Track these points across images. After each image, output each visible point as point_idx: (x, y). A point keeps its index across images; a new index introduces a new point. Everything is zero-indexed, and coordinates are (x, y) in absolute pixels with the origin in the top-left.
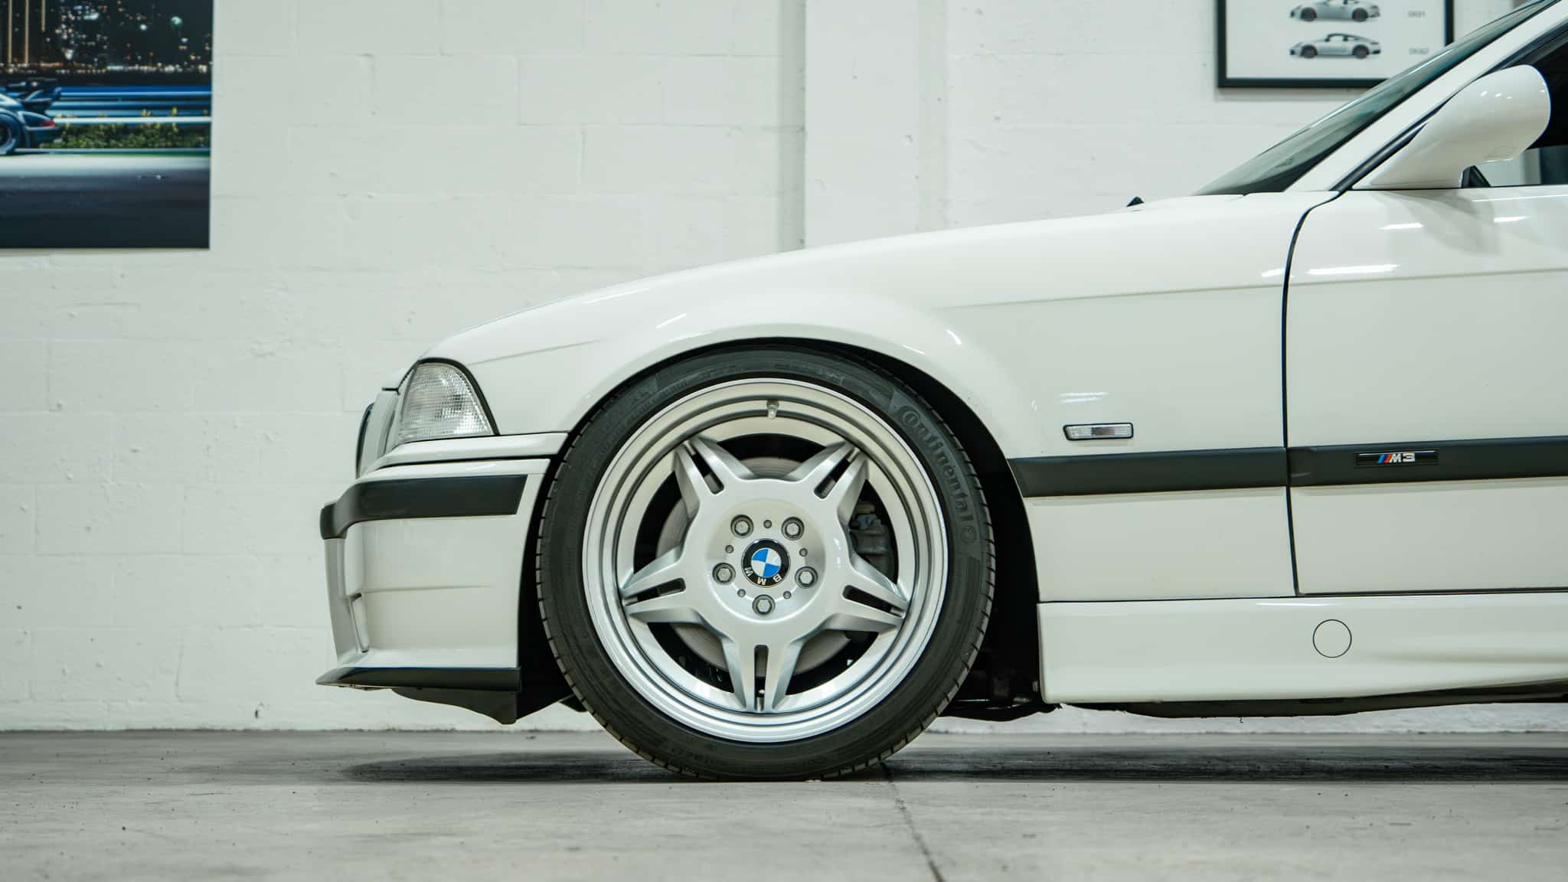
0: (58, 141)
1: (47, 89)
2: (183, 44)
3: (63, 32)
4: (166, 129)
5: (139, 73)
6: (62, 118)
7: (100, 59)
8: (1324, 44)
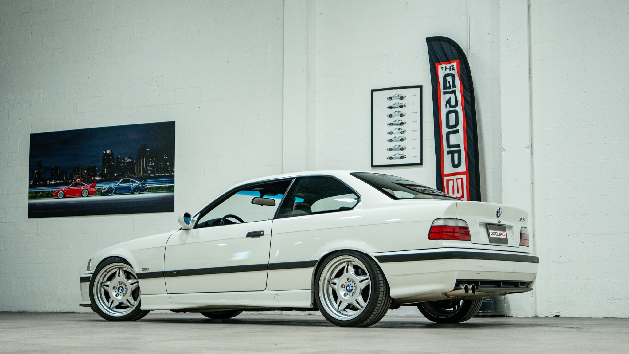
0: (147, 190)
1: (145, 180)
2: (169, 169)
3: (148, 168)
4: (166, 187)
5: (161, 175)
6: (148, 186)
7: (155, 173)
8: (394, 156)
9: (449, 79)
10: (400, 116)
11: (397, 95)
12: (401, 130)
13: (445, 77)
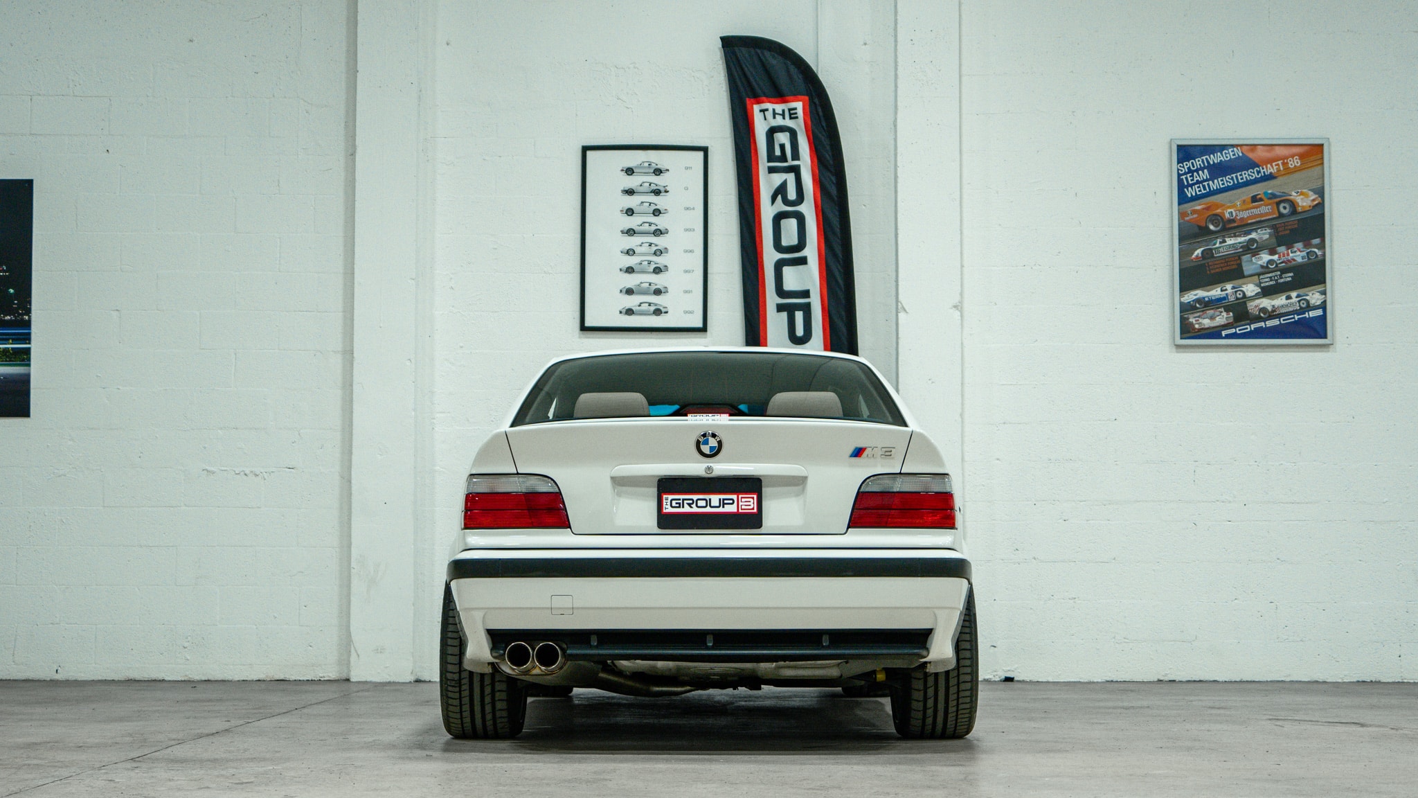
2: (15, 304)
4: (6, 350)
8: (638, 308)
9: (783, 138)
10: (654, 214)
11: (646, 164)
12: (655, 248)
13: (772, 132)
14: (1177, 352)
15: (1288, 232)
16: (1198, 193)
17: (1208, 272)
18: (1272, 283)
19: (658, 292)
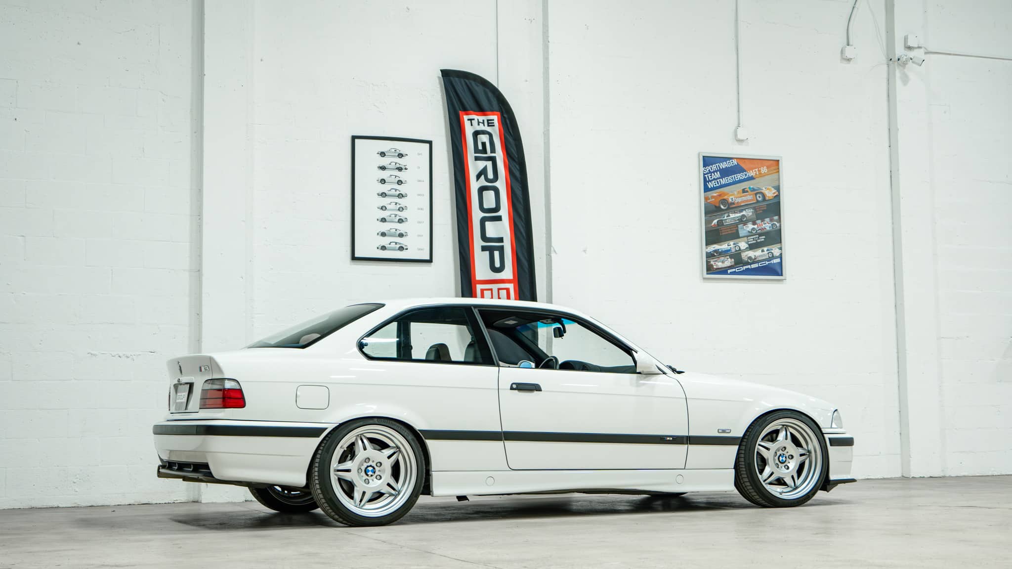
8: (389, 246)
9: (484, 138)
10: (398, 183)
11: (393, 150)
12: (399, 206)
13: (476, 134)
14: (704, 282)
15: (761, 211)
16: (715, 186)
17: (721, 234)
18: (755, 242)
19: (401, 235)
